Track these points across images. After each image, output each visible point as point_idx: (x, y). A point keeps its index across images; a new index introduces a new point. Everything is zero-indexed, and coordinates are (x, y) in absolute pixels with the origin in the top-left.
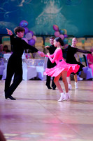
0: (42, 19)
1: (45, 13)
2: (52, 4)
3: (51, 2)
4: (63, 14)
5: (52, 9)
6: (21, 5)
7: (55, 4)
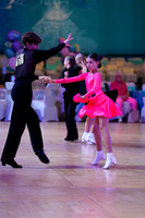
0: (42, 29)
1: (46, 20)
2: (57, 5)
3: (55, 3)
4: (73, 21)
5: (57, 13)
6: (10, 7)
7: (61, 6)
